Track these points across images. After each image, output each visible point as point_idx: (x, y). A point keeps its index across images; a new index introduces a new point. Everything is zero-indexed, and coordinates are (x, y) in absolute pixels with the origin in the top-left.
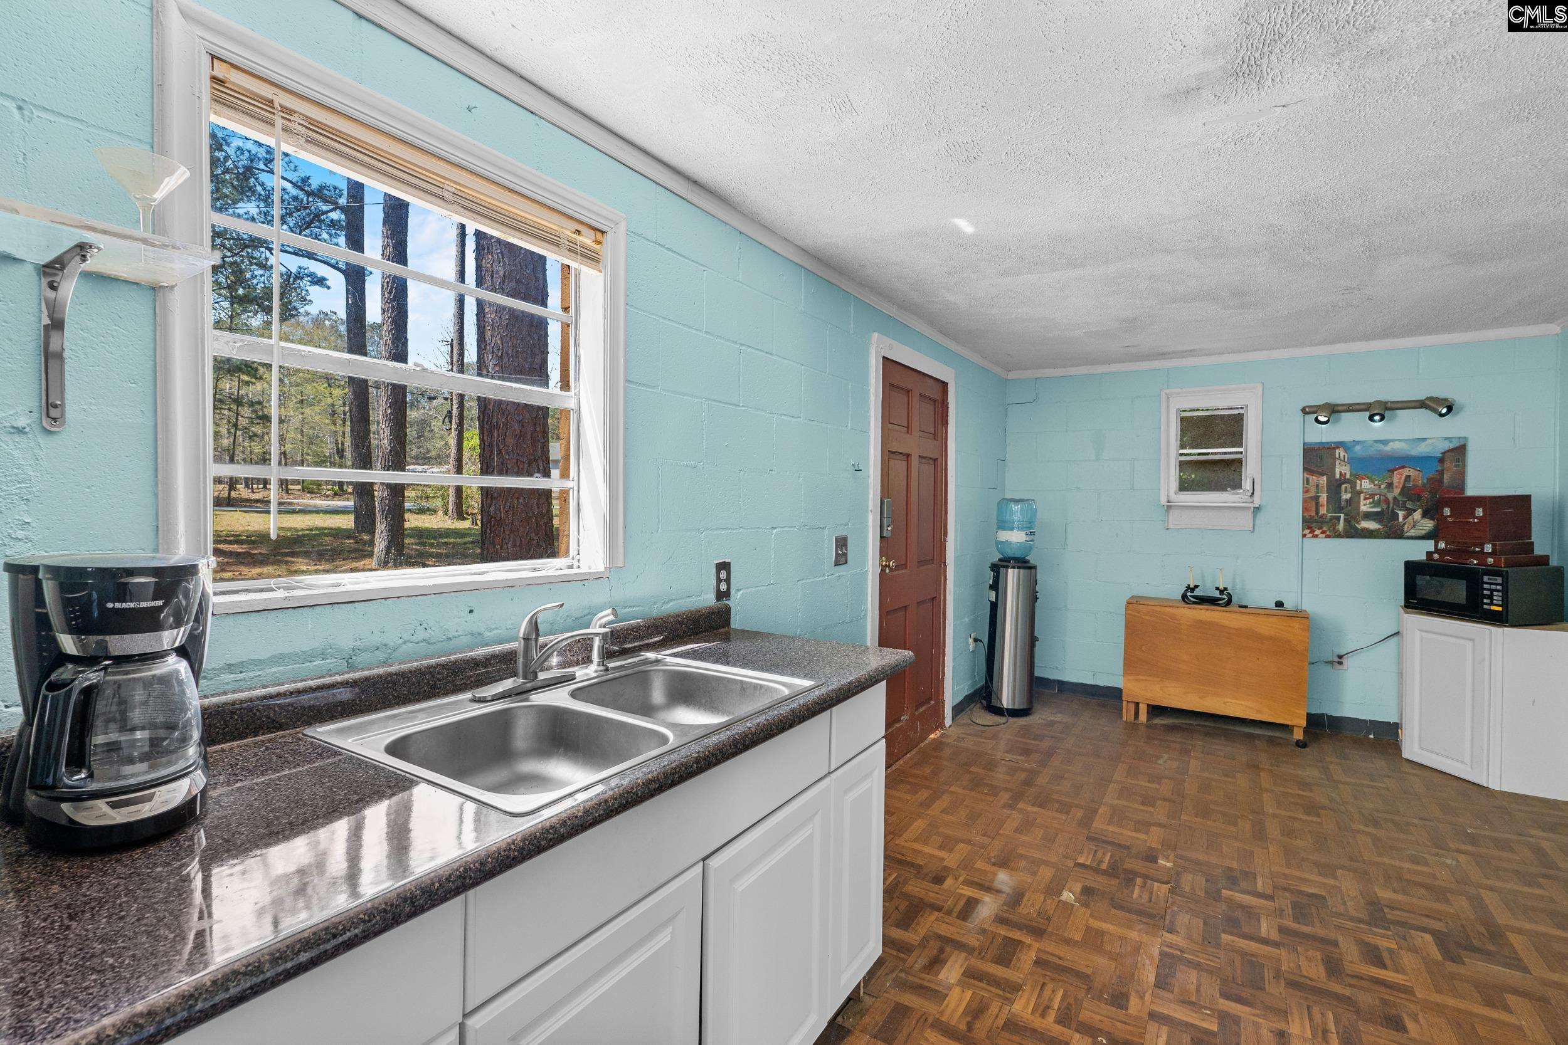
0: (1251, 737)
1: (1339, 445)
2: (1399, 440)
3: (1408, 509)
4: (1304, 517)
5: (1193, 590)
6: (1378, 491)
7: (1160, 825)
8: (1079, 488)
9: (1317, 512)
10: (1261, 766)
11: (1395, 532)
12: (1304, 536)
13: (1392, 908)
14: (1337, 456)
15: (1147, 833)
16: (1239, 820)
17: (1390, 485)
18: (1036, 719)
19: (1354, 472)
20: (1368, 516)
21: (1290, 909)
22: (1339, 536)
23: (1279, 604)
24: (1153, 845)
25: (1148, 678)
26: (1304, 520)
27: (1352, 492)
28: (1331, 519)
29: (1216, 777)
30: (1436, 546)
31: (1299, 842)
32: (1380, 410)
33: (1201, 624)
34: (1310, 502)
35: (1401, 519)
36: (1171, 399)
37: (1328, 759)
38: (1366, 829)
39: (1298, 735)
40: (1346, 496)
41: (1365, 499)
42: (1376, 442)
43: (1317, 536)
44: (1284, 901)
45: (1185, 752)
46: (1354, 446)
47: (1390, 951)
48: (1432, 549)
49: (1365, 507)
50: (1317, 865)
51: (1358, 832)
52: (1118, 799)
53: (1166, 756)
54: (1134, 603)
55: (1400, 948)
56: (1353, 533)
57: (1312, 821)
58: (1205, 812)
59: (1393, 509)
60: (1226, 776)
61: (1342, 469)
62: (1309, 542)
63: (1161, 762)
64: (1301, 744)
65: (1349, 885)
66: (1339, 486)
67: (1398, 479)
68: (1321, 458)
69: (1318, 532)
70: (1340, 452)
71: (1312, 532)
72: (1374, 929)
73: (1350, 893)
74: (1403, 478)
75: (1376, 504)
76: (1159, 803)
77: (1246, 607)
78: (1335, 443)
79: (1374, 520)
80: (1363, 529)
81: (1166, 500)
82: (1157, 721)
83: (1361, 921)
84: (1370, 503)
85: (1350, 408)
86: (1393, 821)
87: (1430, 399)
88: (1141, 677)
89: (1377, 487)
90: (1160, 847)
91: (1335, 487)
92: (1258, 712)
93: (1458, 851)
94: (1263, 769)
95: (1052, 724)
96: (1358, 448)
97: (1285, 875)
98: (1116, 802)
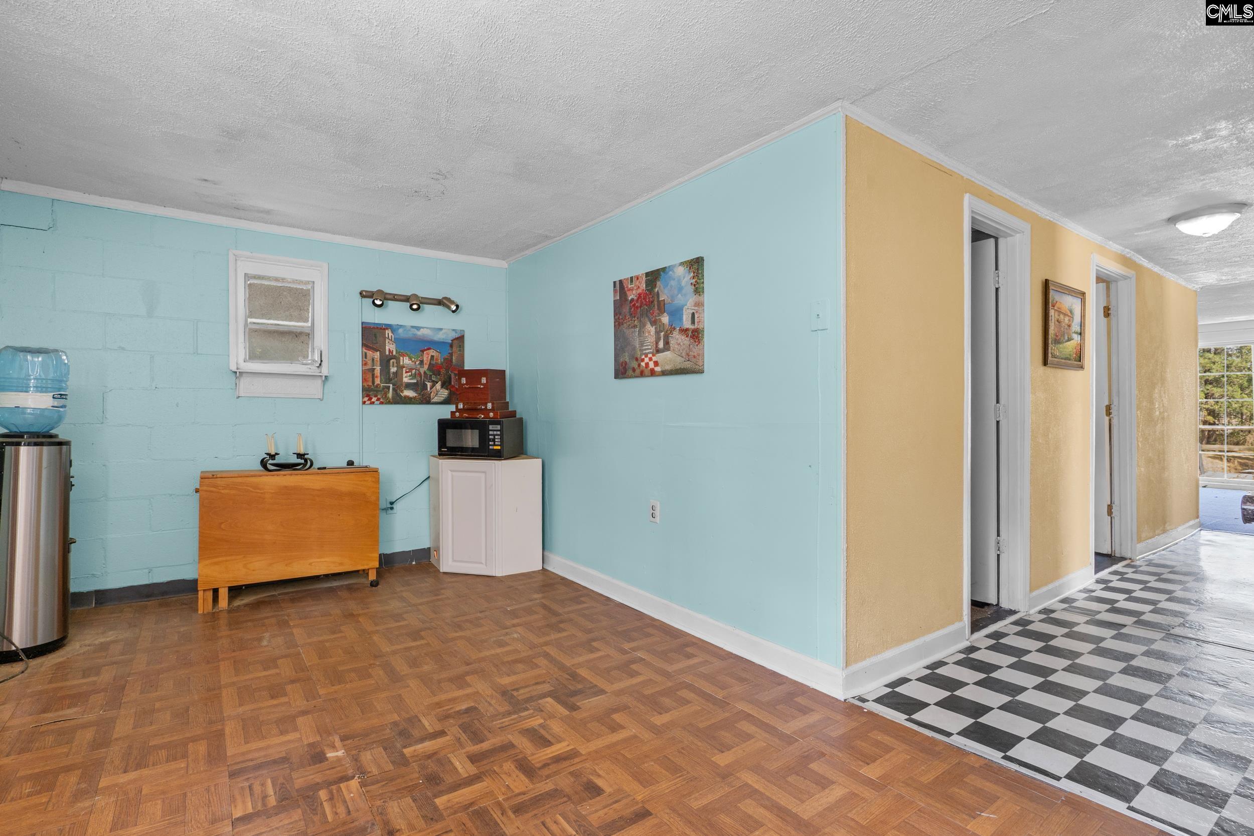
0: (332, 590)
1: (388, 327)
2: (427, 328)
3: (433, 381)
4: (363, 386)
5: (272, 457)
6: (414, 367)
7: (304, 713)
8: (123, 349)
9: (373, 382)
10: (355, 613)
11: (425, 400)
12: (364, 403)
13: (517, 690)
14: (387, 336)
15: (296, 729)
16: (370, 670)
17: (422, 362)
18: (76, 647)
19: (398, 350)
20: (408, 386)
21: (463, 735)
22: (389, 403)
23: (350, 463)
24: (311, 740)
25: (229, 558)
26: (364, 389)
27: (397, 367)
28: (383, 389)
29: (325, 637)
30: (457, 407)
31: (426, 668)
32: (416, 303)
33: (286, 491)
34: (368, 374)
35: (429, 389)
36: (239, 263)
37: (398, 590)
38: (457, 634)
39: (372, 576)
40: (393, 369)
41: (406, 372)
42: (413, 327)
43: (373, 403)
44: (454, 730)
45: (283, 624)
46: (398, 329)
47: (540, 725)
48: (454, 410)
49: (406, 379)
50: (451, 680)
51: (454, 639)
52: (241, 705)
53: (267, 635)
54: (207, 478)
55: (545, 720)
56: (400, 400)
57: (422, 645)
58: (337, 678)
59: (424, 381)
60: (334, 633)
61: (390, 347)
62: (368, 408)
63: (265, 643)
64: (374, 584)
65: (480, 686)
66: (388, 361)
67: (426, 358)
68: (375, 336)
69: (374, 399)
70: (388, 333)
71: (370, 399)
72: (522, 714)
73: (487, 693)
74: (430, 357)
75: (413, 376)
76: (289, 688)
77: (325, 468)
78: (385, 325)
79: (412, 389)
80: (406, 397)
81: (236, 367)
82: (237, 603)
83: (509, 714)
84: (410, 376)
85: (395, 298)
86: (467, 621)
87: (445, 298)
88: (221, 559)
89: (413, 363)
90: (319, 738)
91: (386, 361)
92: (341, 564)
93: (514, 626)
94: (359, 615)
95: (104, 647)
96: (401, 331)
97: (437, 704)
98: (240, 710)
